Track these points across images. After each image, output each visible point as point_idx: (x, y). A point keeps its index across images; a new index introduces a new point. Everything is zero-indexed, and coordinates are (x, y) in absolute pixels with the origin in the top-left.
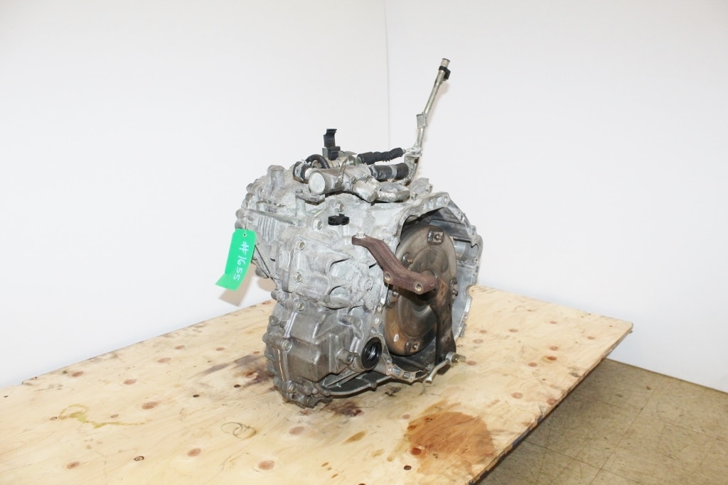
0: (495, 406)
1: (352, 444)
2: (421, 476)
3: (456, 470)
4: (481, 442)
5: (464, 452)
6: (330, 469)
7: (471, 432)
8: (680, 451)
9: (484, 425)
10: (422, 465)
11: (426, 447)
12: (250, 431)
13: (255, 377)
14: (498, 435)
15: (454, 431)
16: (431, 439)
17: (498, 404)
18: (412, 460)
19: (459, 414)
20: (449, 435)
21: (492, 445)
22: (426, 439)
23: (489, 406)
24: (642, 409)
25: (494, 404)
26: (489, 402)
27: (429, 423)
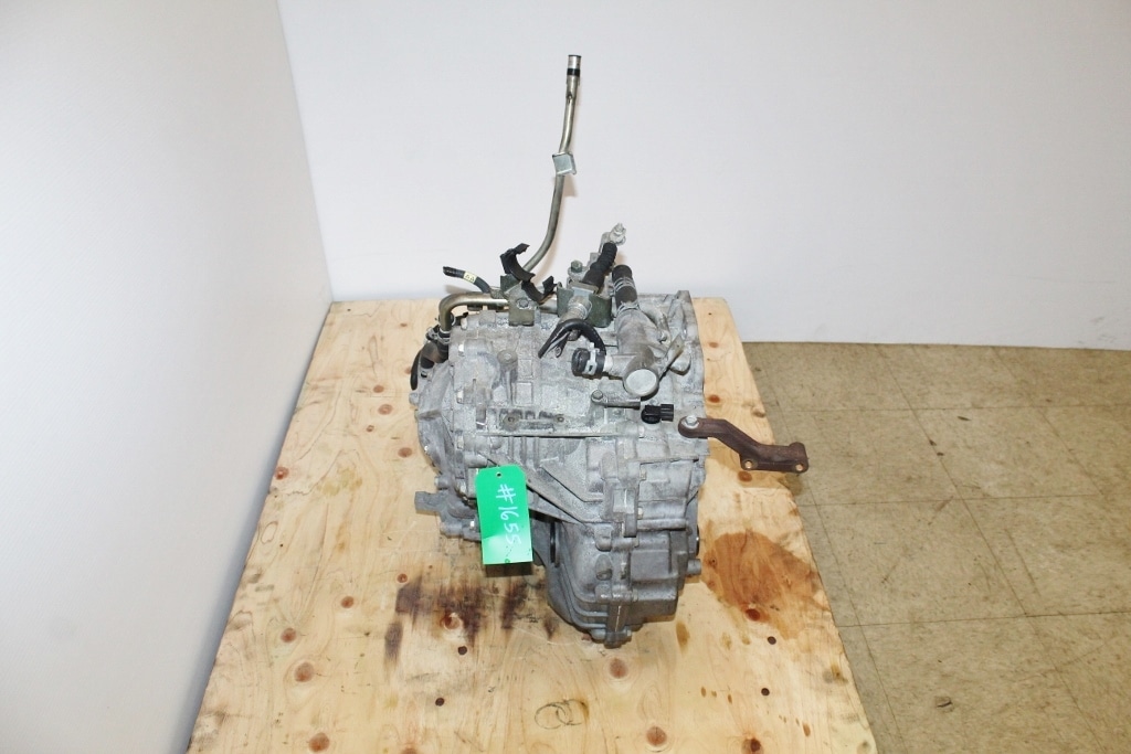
0: (743, 505)
1: (691, 647)
2: (792, 642)
3: (809, 613)
4: (786, 563)
5: (789, 586)
6: (715, 694)
7: (765, 555)
8: (849, 443)
9: (764, 538)
10: (778, 627)
11: (754, 602)
12: (575, 706)
13: (461, 622)
14: (788, 544)
15: (751, 564)
16: (745, 588)
17: (743, 498)
18: (764, 629)
19: (727, 537)
20: (751, 571)
21: (799, 560)
22: (741, 591)
23: (739, 508)
24: (778, 403)
25: (739, 502)
26: (733, 503)
27: (718, 566)
